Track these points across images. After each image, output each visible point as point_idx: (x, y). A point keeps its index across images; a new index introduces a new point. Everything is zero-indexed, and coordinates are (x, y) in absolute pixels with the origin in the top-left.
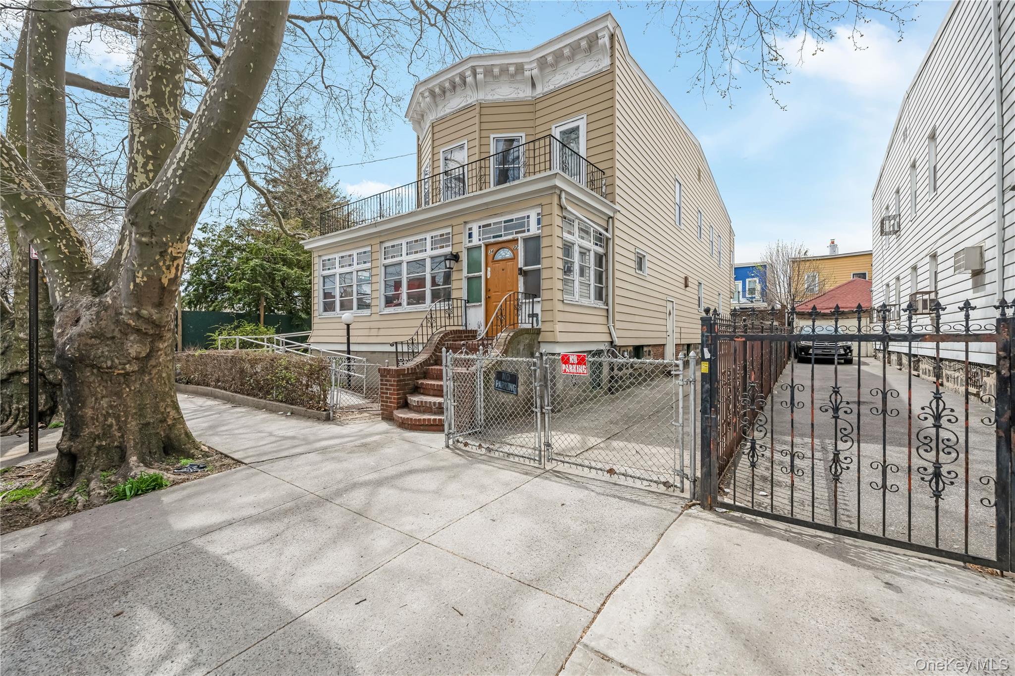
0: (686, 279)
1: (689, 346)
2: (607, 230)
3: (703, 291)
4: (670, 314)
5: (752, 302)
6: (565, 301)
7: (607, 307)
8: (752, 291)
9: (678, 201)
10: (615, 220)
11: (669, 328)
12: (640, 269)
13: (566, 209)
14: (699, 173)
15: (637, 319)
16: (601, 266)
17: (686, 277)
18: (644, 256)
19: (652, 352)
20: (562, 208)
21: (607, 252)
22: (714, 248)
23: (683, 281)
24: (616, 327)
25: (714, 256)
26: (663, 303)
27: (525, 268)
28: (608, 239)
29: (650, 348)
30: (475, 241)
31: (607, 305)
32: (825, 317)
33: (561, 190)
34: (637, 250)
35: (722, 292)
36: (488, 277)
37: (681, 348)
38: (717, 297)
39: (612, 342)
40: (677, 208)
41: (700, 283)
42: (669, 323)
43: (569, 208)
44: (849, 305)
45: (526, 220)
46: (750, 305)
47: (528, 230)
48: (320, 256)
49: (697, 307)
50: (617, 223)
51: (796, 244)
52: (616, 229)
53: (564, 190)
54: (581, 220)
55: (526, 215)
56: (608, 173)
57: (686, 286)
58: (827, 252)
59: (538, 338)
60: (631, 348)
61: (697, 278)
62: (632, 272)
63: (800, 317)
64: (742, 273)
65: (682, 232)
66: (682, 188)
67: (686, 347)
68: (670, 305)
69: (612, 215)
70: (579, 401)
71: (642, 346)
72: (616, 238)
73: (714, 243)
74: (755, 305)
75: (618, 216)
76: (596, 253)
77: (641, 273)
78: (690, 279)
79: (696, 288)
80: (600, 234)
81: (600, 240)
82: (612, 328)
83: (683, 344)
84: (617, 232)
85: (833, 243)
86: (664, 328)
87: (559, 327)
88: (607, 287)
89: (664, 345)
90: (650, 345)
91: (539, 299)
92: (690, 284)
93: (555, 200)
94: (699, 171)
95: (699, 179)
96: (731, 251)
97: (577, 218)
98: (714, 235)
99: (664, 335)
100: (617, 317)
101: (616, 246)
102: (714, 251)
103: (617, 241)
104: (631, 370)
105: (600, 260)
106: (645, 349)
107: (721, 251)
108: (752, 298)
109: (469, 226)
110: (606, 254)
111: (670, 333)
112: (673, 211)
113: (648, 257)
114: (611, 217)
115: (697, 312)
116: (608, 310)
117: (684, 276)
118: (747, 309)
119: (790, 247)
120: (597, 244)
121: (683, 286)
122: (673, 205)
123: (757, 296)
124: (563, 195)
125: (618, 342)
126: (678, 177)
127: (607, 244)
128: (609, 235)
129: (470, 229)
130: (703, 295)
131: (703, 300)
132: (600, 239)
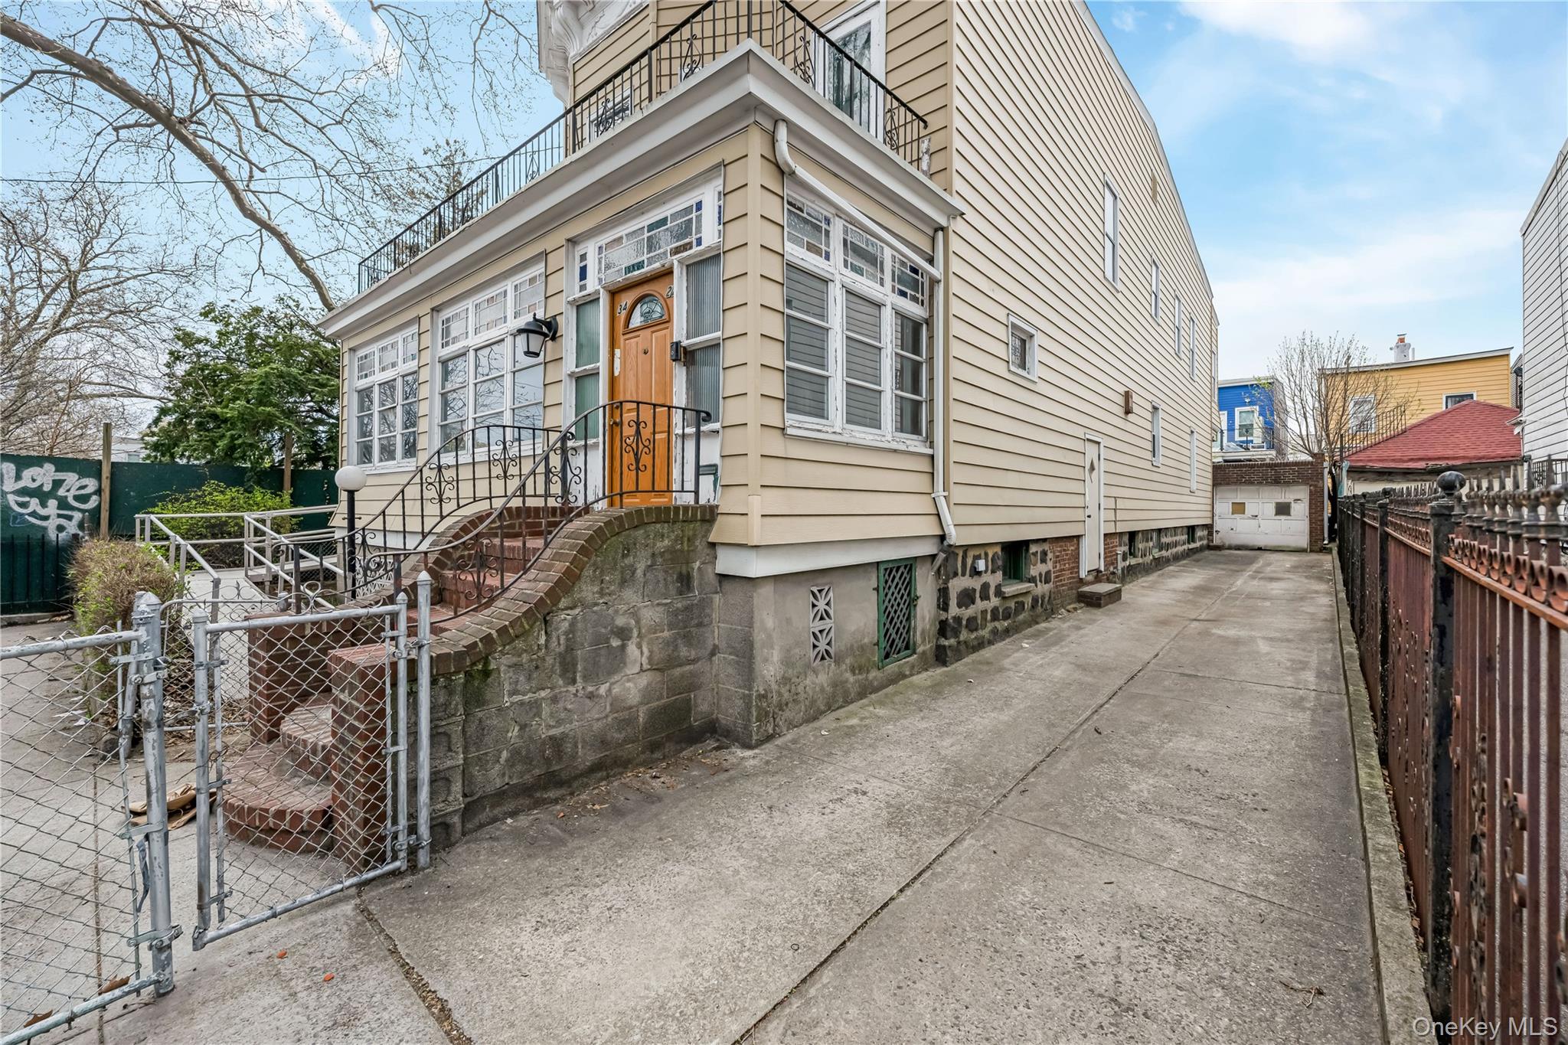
0: (1127, 396)
1: (1132, 535)
2: (931, 261)
3: (1162, 423)
4: (1092, 468)
5: (1247, 449)
6: (789, 431)
7: (929, 451)
8: (1247, 429)
9: (1109, 230)
10: (951, 235)
11: (1090, 500)
12: (1023, 365)
13: (793, 173)
14: (1155, 187)
15: (1012, 480)
16: (916, 350)
17: (1127, 393)
18: (1032, 336)
19: (1050, 555)
20: (782, 173)
21: (931, 316)
22: (1182, 340)
23: (1121, 400)
24: (955, 499)
25: (1182, 356)
26: (1078, 445)
27: (685, 343)
28: (933, 282)
29: (1046, 547)
30: (592, 284)
31: (932, 446)
32: (1411, 477)
33: (777, 119)
34: (1012, 319)
35: (1197, 429)
36: (616, 373)
37: (1116, 541)
38: (1187, 437)
39: (942, 538)
40: (1108, 245)
41: (1155, 409)
42: (1090, 489)
43: (802, 172)
44: (1461, 453)
45: (694, 215)
46: (1242, 455)
47: (699, 242)
48: (353, 350)
49: (1149, 455)
50: (955, 244)
51: (1339, 339)
52: (953, 259)
53: (785, 120)
54: (852, 221)
55: (693, 202)
56: (934, 122)
57: (1128, 411)
58: (1390, 358)
59: (708, 531)
60: (998, 549)
61: (1150, 397)
62: (1000, 368)
63: (1356, 476)
64: (1230, 396)
65: (1119, 296)
66: (1120, 205)
67: (1126, 539)
68: (1091, 451)
69: (943, 222)
70: (838, 699)
71: (1025, 544)
72: (953, 280)
73: (1182, 332)
74: (1253, 454)
75: (958, 225)
76: (899, 314)
77: (1024, 373)
78: (1135, 398)
79: (1149, 416)
80: (915, 271)
81: (915, 285)
82: (942, 503)
83: (1121, 534)
84: (956, 266)
85: (1402, 340)
86: (1077, 501)
87: (758, 503)
88: (932, 400)
89: (1078, 537)
90: (1044, 540)
91: (716, 426)
92: (1135, 409)
93: (756, 143)
94: (1153, 180)
95: (1154, 198)
96: (1212, 352)
97: (840, 212)
98: (1183, 316)
99: (1079, 515)
100: (957, 474)
101: (953, 301)
102: (1183, 348)
103: (956, 286)
104: (995, 601)
105: (913, 333)
106: (1033, 549)
107: (1196, 350)
108: (1247, 442)
109: (580, 250)
110: (929, 322)
111: (1092, 510)
112: (1100, 249)
113: (1039, 338)
114: (942, 229)
115: (1149, 467)
116: (932, 457)
117: (1122, 389)
118: (1240, 461)
119: (1326, 344)
120: (903, 294)
121: (1120, 411)
122: (1100, 237)
123: (1257, 436)
124: (782, 133)
125: (955, 537)
126: (1109, 178)
127: (931, 296)
128: (936, 272)
129: (583, 257)
130: (1162, 433)
131: (1161, 442)
132: (912, 282)
